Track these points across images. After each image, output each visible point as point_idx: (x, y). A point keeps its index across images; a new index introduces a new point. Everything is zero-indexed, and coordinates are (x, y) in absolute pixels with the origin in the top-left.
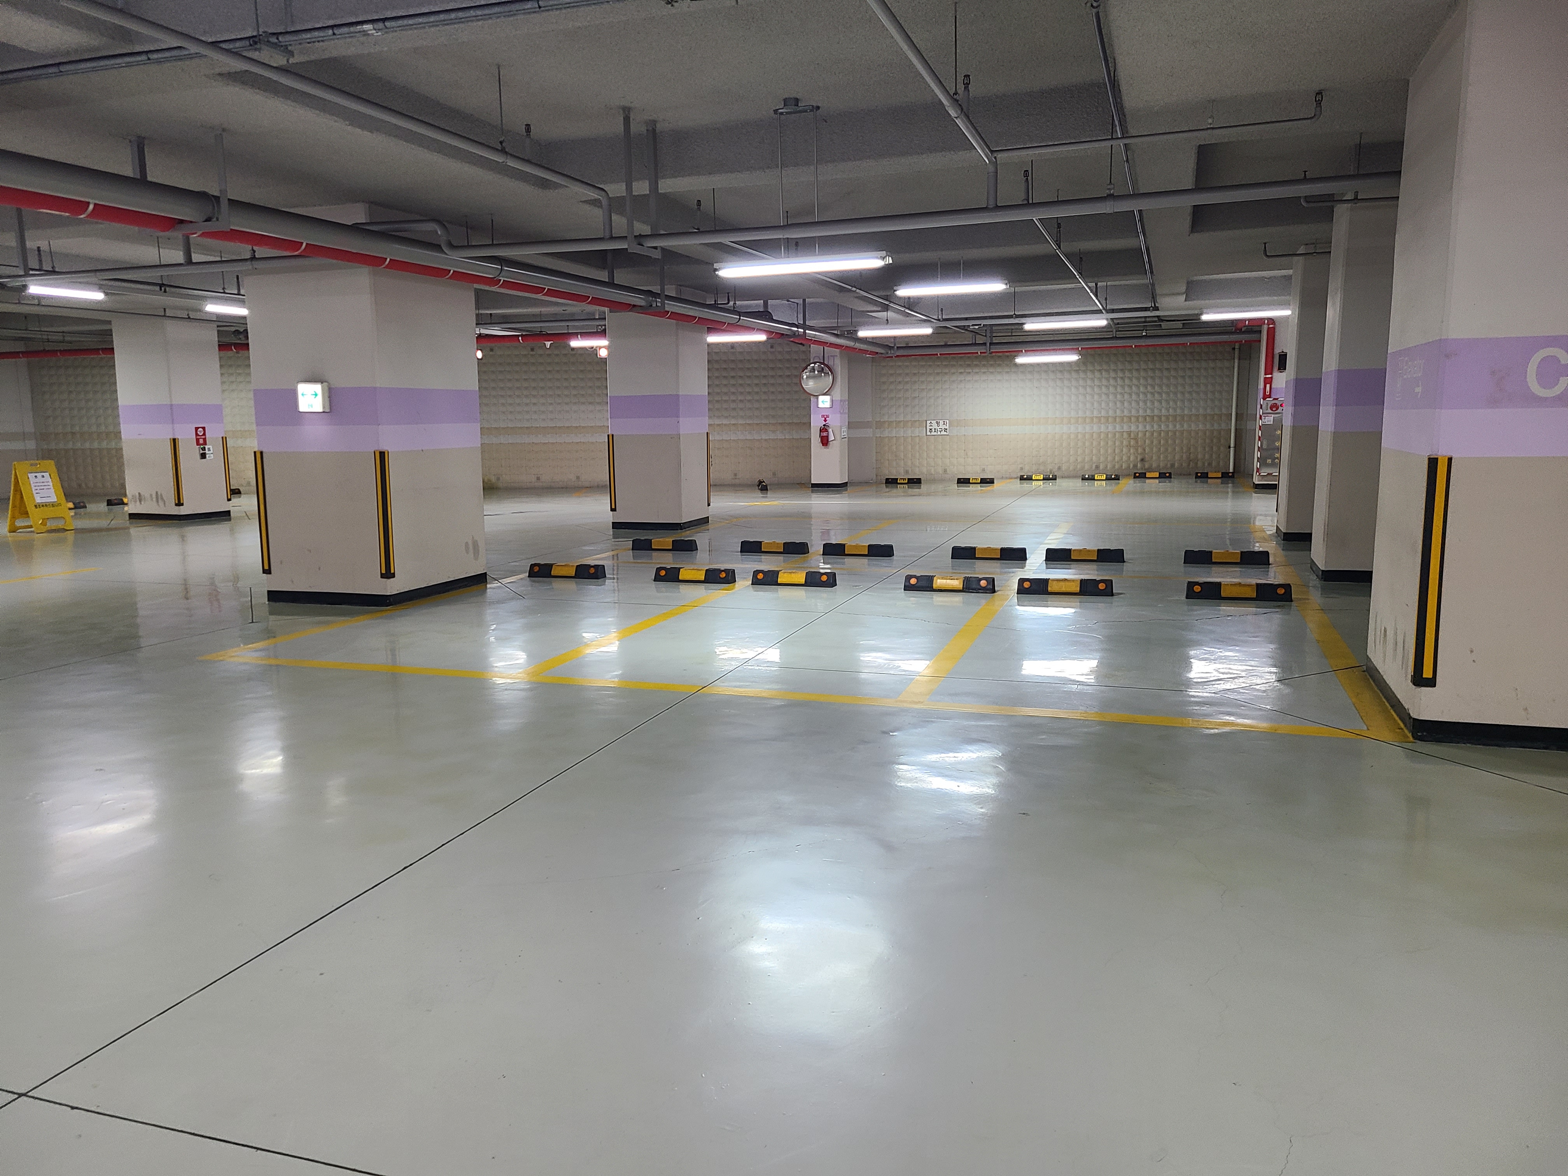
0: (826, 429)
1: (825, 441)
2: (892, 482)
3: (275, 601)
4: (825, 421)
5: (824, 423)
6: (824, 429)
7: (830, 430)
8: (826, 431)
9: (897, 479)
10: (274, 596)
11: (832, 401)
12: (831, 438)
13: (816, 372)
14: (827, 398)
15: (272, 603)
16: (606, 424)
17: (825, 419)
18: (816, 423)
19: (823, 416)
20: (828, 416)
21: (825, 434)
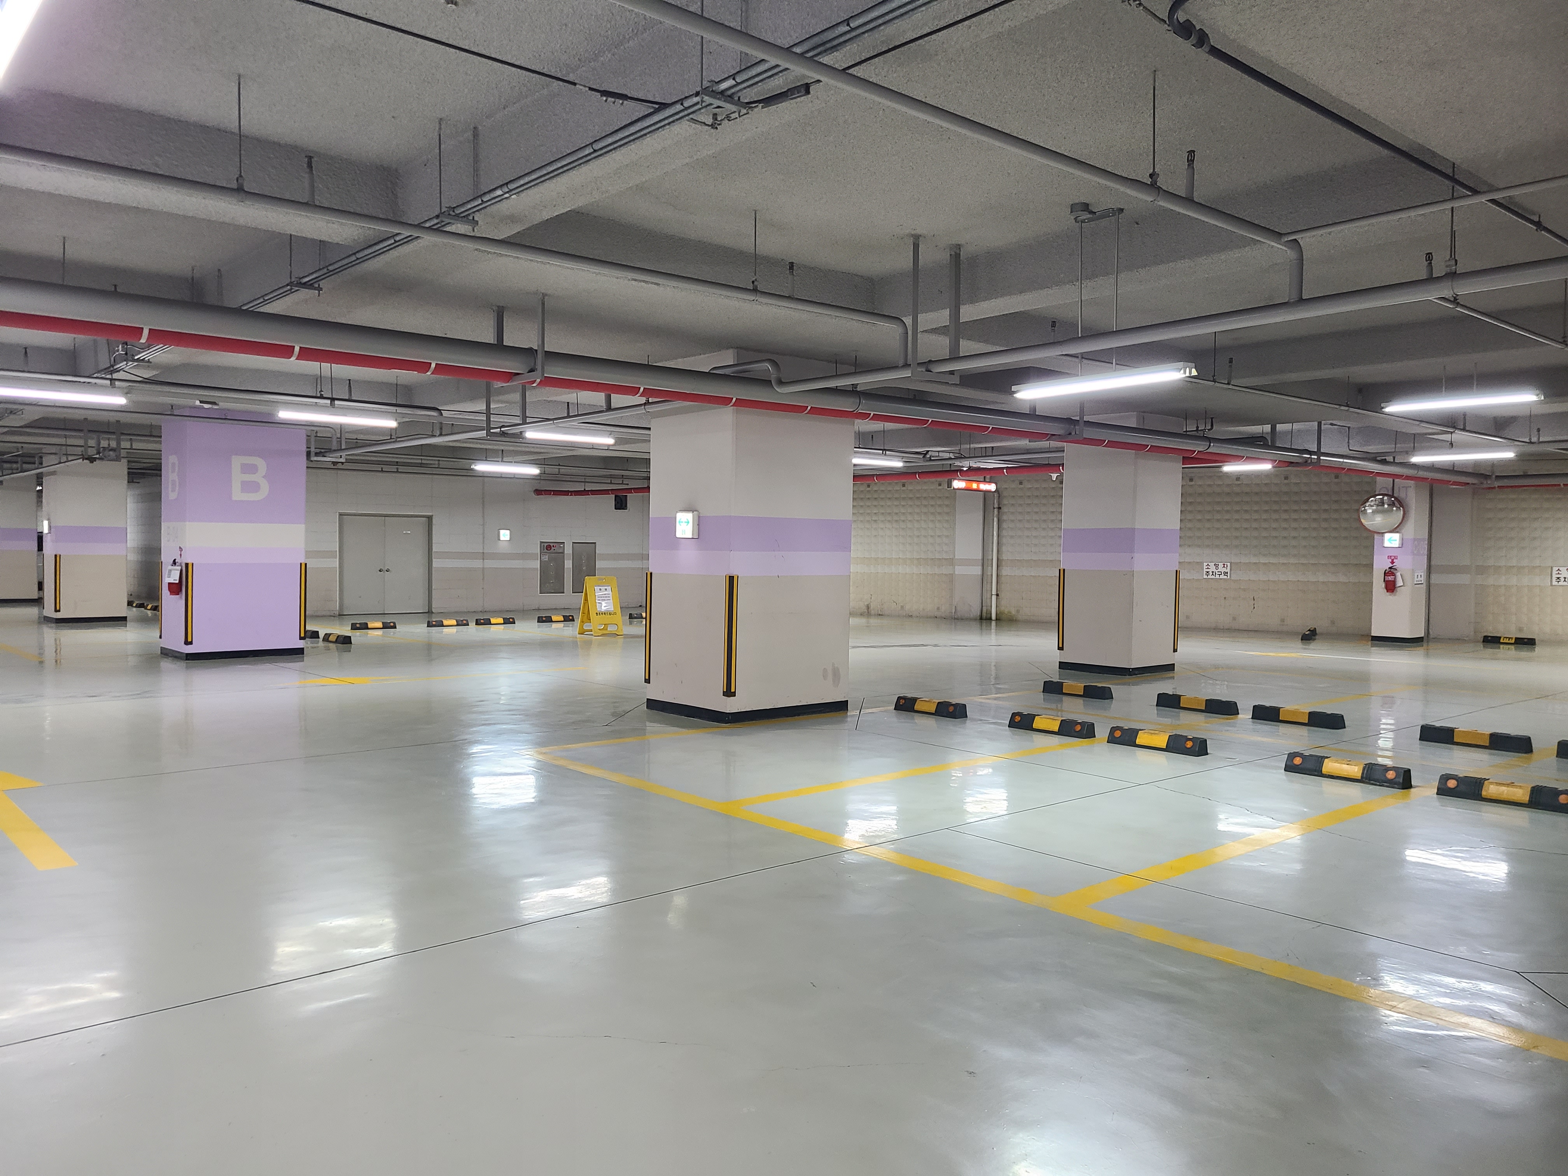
0: (1393, 573)
1: (1391, 587)
2: (1492, 641)
3: (651, 709)
4: (1392, 562)
5: (1391, 565)
6: (1390, 572)
7: (1398, 575)
8: (1393, 574)
9: (1500, 637)
10: (652, 704)
11: (1402, 540)
12: (1399, 582)
13: (1386, 506)
14: (1396, 536)
15: (649, 711)
16: (1057, 559)
17: (1393, 560)
18: (1380, 564)
19: (1389, 557)
20: (1396, 558)
21: (1390, 578)
